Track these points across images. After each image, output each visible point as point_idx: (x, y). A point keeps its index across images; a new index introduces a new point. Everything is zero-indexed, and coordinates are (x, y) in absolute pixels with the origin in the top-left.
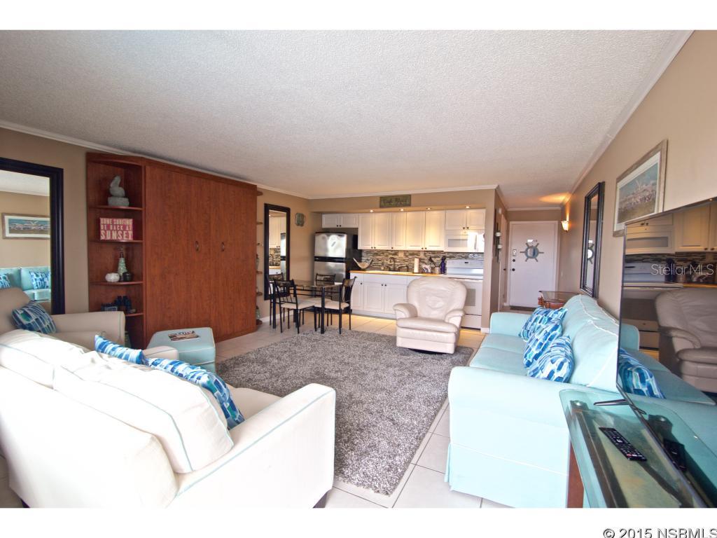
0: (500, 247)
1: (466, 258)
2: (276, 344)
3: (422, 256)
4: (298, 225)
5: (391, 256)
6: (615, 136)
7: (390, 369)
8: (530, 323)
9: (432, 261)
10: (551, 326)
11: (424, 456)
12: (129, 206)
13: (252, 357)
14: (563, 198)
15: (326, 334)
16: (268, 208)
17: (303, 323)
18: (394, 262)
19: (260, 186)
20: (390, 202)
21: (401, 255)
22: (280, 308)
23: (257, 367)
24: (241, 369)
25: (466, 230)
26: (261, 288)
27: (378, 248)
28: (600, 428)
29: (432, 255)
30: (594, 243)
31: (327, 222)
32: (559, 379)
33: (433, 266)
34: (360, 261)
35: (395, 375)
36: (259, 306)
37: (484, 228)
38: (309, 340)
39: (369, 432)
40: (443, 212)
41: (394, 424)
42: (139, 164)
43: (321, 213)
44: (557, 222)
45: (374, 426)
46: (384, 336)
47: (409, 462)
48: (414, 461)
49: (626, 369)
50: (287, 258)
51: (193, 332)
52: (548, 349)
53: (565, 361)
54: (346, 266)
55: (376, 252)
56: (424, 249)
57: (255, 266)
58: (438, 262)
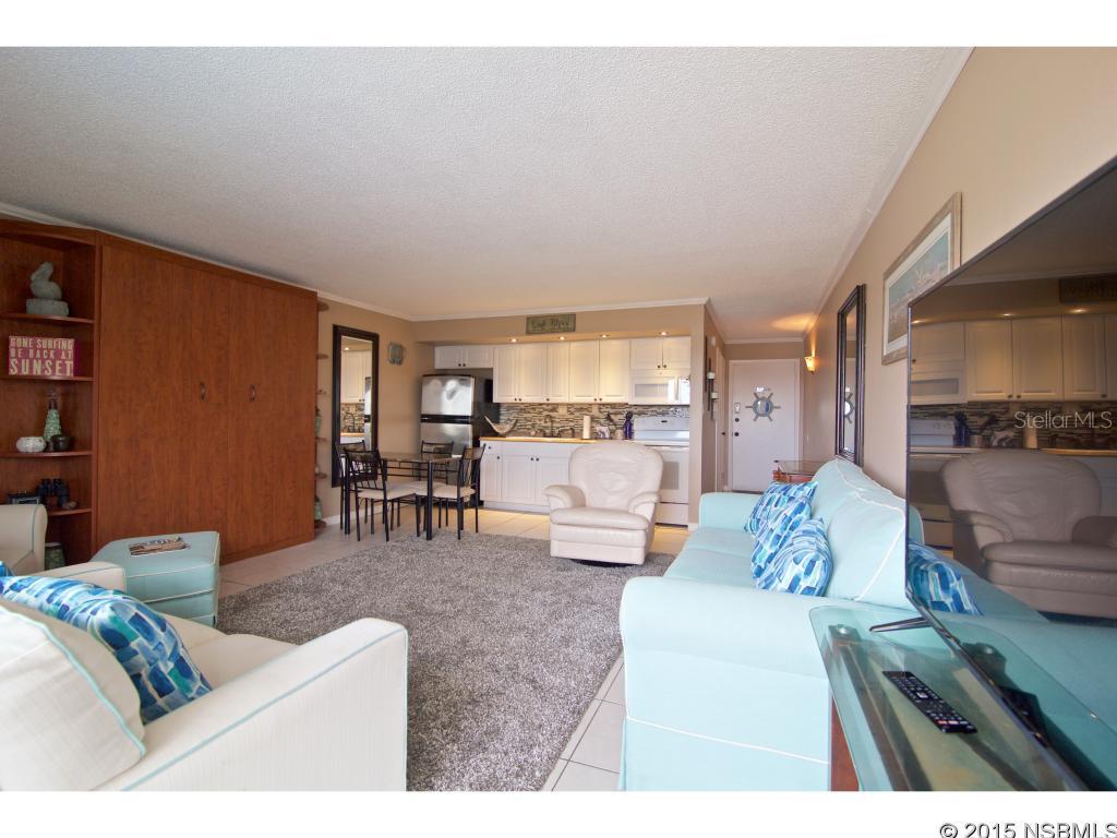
0: (714, 395)
1: (663, 414)
2: (345, 560)
3: (595, 411)
4: (393, 362)
5: (546, 413)
6: (878, 210)
7: (538, 595)
8: (762, 508)
9: (611, 420)
10: (794, 506)
11: (584, 744)
12: (70, 315)
13: (299, 582)
14: (805, 322)
15: (436, 540)
16: (338, 332)
17: (399, 525)
18: (550, 422)
19: (321, 294)
20: (543, 325)
21: (562, 411)
22: (357, 498)
23: (303, 600)
24: (273, 605)
25: (662, 370)
26: (325, 466)
27: (526, 399)
28: (884, 673)
29: (612, 411)
30: (854, 392)
31: (442, 359)
32: (809, 590)
33: (613, 427)
34: (497, 421)
35: (544, 604)
36: (320, 496)
37: (689, 366)
38: (405, 551)
39: (490, 706)
40: (626, 342)
41: (535, 688)
42: (90, 242)
43: (433, 344)
44: (798, 360)
45: (500, 694)
46: (532, 541)
47: (558, 756)
48: (566, 754)
49: (917, 568)
50: (374, 419)
51: (180, 539)
52: (789, 541)
53: (817, 558)
54: (474, 431)
55: (522, 406)
56: (598, 401)
57: (314, 429)
58: (621, 422)
